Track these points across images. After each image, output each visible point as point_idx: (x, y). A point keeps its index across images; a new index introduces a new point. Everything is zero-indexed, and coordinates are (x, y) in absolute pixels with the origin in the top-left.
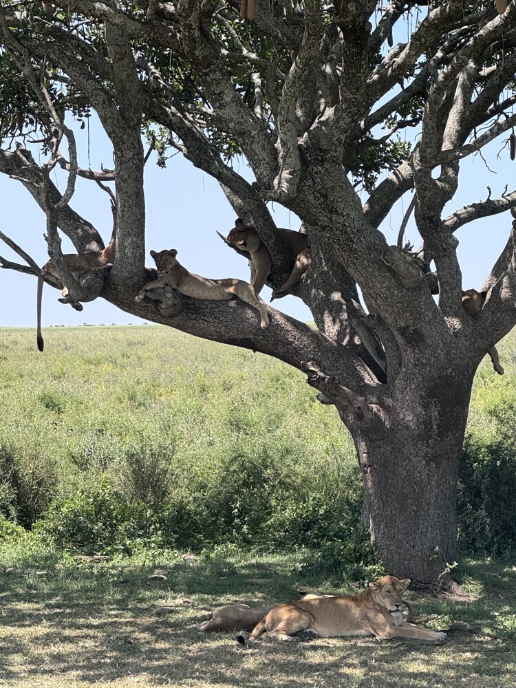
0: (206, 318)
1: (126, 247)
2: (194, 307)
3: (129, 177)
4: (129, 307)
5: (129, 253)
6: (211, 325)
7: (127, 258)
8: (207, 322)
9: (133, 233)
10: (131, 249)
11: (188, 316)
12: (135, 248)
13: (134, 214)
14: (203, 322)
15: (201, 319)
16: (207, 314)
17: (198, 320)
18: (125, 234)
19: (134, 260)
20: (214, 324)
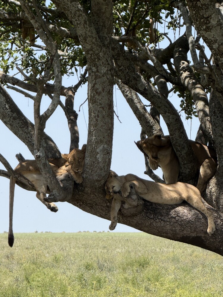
0: (162, 218)
1: (98, 153)
2: (152, 208)
3: (103, 90)
4: (92, 207)
5: (100, 158)
6: (168, 224)
7: (98, 163)
8: (164, 221)
9: (105, 140)
10: (102, 155)
11: (146, 216)
12: (105, 154)
13: (106, 124)
14: (160, 221)
15: (159, 219)
16: (164, 215)
17: (156, 220)
18: (98, 141)
19: (103, 165)
20: (170, 223)
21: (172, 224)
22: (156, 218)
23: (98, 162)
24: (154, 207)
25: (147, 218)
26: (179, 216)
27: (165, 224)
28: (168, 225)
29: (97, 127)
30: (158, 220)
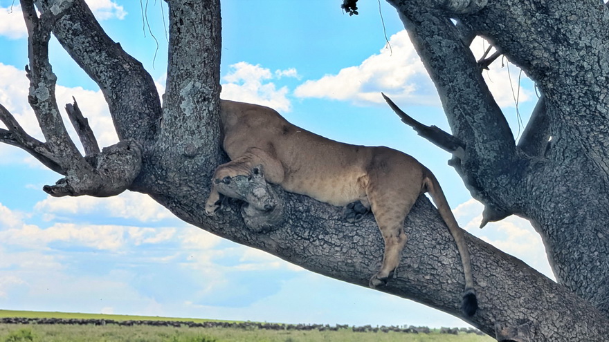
0: (327, 238)
1: (184, 100)
2: (307, 217)
5: (187, 110)
6: (337, 251)
7: (183, 119)
8: (330, 244)
9: (196, 73)
10: (192, 104)
11: (295, 233)
12: (198, 102)
13: (197, 38)
14: (322, 244)
15: (319, 239)
16: (331, 231)
17: (314, 241)
18: (182, 74)
19: (196, 124)
20: (341, 249)
21: (344, 250)
22: (313, 238)
23: (184, 117)
24: (312, 216)
25: (296, 237)
26: (359, 236)
27: (332, 250)
28: (338, 254)
29: (180, 45)
30: (317, 242)
